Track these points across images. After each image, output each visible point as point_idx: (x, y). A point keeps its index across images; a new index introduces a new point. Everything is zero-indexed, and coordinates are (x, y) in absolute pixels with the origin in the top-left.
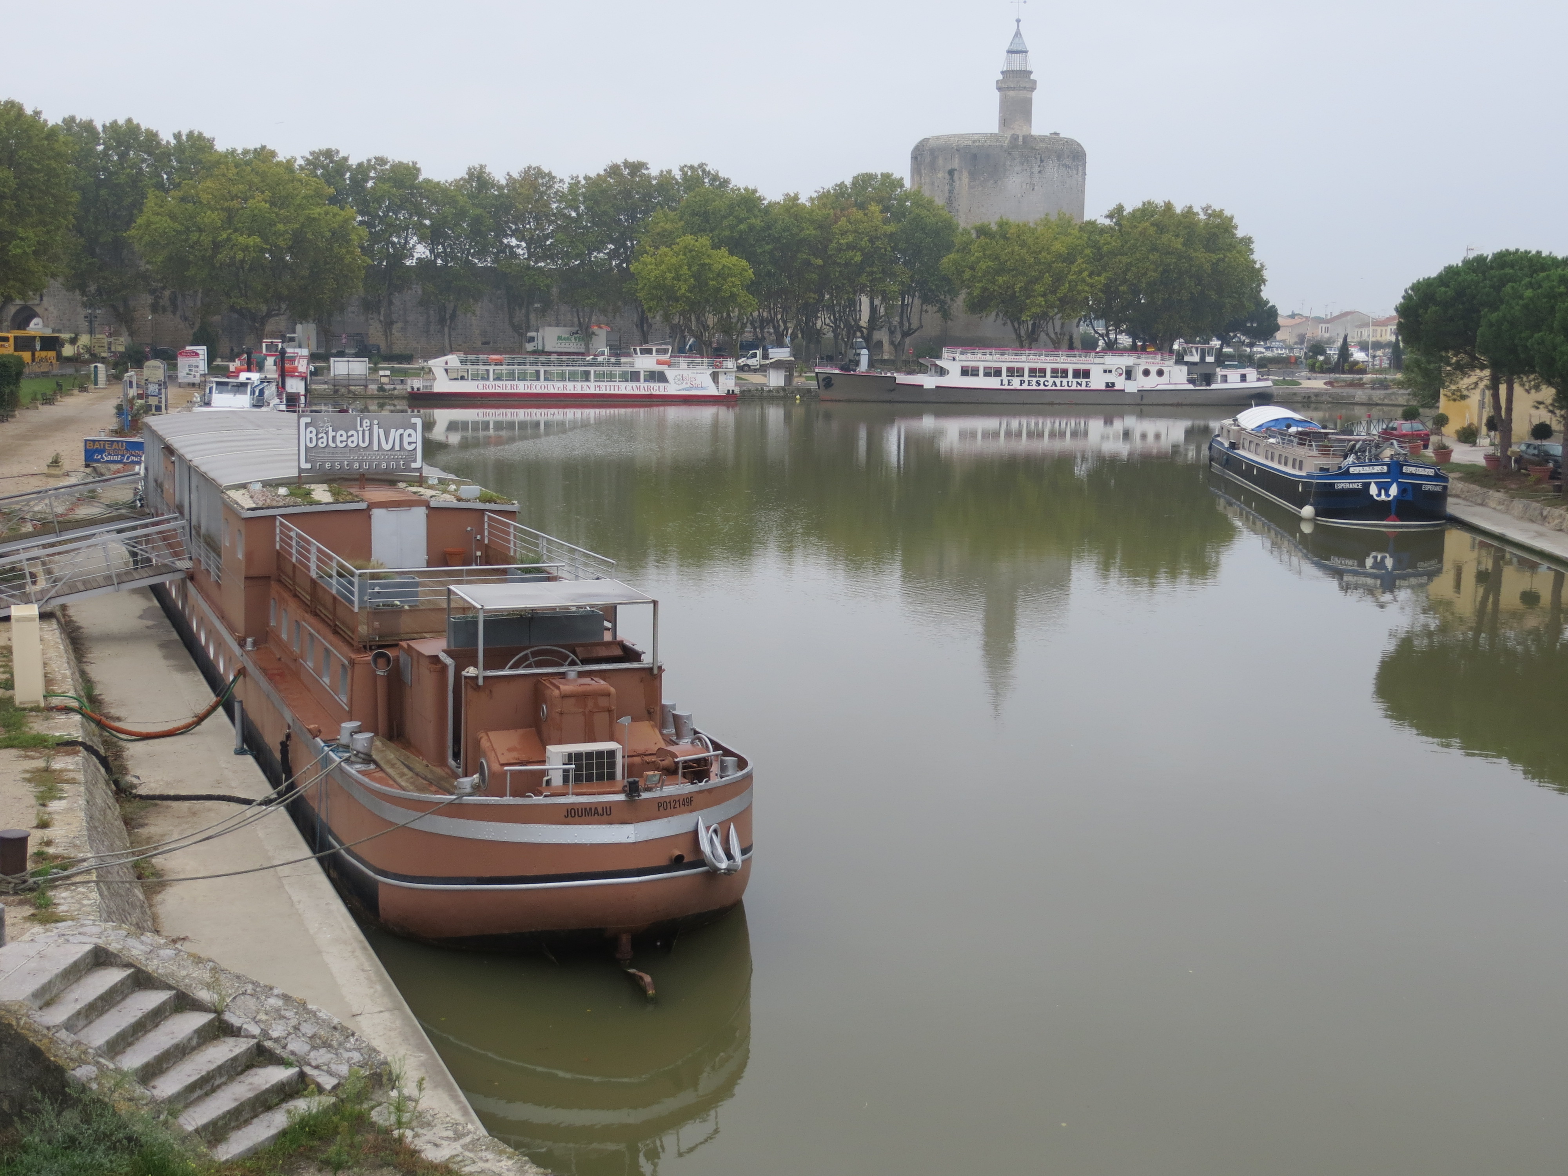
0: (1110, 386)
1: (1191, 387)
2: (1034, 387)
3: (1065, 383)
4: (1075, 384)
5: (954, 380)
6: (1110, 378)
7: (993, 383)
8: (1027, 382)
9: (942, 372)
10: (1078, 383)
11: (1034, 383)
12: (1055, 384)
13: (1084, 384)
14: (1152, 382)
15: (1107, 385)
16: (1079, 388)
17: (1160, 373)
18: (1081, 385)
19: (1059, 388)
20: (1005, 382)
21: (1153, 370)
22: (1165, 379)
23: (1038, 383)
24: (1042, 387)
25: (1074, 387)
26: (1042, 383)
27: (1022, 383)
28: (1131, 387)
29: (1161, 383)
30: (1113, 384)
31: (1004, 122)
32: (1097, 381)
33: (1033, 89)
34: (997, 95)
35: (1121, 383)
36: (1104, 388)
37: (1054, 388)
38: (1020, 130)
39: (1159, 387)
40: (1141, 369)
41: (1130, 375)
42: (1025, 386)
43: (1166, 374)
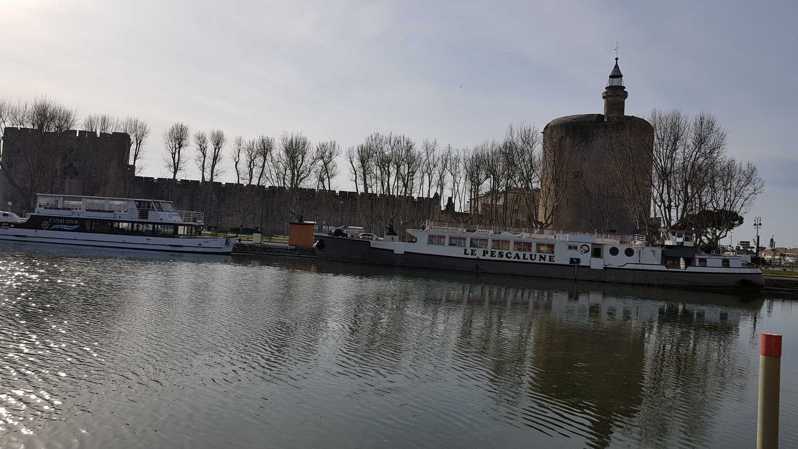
0: (575, 262)
1: (663, 268)
2: (497, 258)
3: (528, 256)
4: (538, 257)
5: (422, 246)
6: (575, 254)
7: (457, 252)
8: (490, 253)
9: (412, 240)
10: (541, 257)
11: (497, 254)
12: (517, 256)
13: (547, 258)
14: (620, 261)
15: (572, 260)
16: (542, 261)
17: (629, 252)
18: (544, 259)
19: (522, 260)
20: (469, 251)
21: (622, 249)
22: (634, 259)
23: (501, 255)
24: (505, 258)
25: (537, 261)
26: (504, 255)
27: (485, 253)
28: (597, 264)
29: (630, 263)
30: (578, 260)
32: (562, 257)
33: (625, 97)
34: (603, 99)
35: (586, 259)
36: (568, 263)
37: (516, 260)
39: (627, 267)
40: (609, 247)
41: (597, 252)
42: (488, 257)
43: (636, 254)
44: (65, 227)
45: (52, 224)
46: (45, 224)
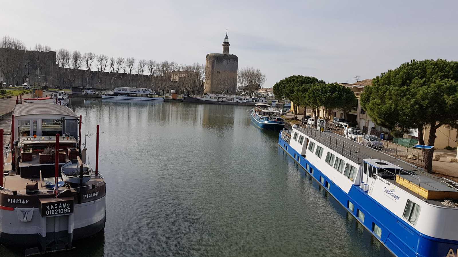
0: (237, 101)
1: (252, 102)
3: (229, 100)
5: (208, 99)
6: (238, 100)
7: (216, 100)
12: (227, 101)
13: (233, 101)
20: (218, 100)
21: (246, 99)
24: (225, 101)
25: (231, 101)
27: (221, 100)
28: (241, 102)
31: (224, 52)
32: (235, 101)
33: (229, 46)
34: (223, 47)
38: (226, 53)
39: (247, 102)
40: (243, 99)
41: (241, 100)
42: (222, 101)
43: (248, 100)
44: (124, 95)
45: (120, 95)
46: (118, 94)
